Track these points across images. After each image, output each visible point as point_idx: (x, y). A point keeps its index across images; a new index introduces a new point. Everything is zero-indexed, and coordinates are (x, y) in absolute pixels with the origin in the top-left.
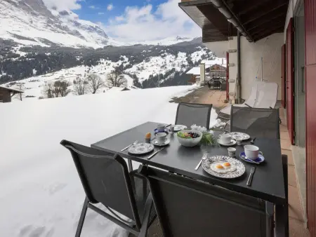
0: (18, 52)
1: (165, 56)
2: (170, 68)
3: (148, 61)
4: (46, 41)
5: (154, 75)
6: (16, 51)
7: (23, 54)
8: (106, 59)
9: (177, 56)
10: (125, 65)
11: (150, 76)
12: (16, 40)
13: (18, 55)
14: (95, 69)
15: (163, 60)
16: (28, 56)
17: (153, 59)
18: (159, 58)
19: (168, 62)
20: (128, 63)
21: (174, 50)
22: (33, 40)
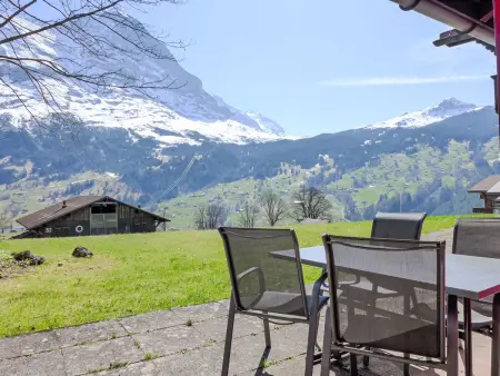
0: (160, 157)
1: (415, 150)
2: (427, 179)
3: (375, 162)
4: (196, 136)
5: (390, 195)
6: (157, 155)
7: (166, 159)
8: (291, 163)
9: (445, 151)
10: (326, 174)
11: (381, 198)
12: (157, 137)
13: (160, 162)
14: (271, 183)
15: (411, 162)
16: (172, 163)
17: (388, 160)
18: (402, 155)
19: (422, 165)
20: (333, 170)
21: (436, 137)
22: (179, 135)
